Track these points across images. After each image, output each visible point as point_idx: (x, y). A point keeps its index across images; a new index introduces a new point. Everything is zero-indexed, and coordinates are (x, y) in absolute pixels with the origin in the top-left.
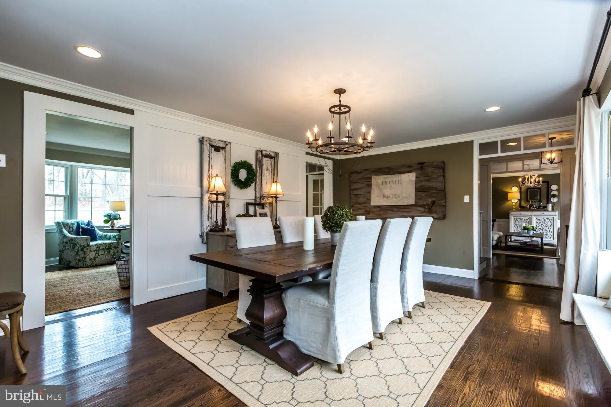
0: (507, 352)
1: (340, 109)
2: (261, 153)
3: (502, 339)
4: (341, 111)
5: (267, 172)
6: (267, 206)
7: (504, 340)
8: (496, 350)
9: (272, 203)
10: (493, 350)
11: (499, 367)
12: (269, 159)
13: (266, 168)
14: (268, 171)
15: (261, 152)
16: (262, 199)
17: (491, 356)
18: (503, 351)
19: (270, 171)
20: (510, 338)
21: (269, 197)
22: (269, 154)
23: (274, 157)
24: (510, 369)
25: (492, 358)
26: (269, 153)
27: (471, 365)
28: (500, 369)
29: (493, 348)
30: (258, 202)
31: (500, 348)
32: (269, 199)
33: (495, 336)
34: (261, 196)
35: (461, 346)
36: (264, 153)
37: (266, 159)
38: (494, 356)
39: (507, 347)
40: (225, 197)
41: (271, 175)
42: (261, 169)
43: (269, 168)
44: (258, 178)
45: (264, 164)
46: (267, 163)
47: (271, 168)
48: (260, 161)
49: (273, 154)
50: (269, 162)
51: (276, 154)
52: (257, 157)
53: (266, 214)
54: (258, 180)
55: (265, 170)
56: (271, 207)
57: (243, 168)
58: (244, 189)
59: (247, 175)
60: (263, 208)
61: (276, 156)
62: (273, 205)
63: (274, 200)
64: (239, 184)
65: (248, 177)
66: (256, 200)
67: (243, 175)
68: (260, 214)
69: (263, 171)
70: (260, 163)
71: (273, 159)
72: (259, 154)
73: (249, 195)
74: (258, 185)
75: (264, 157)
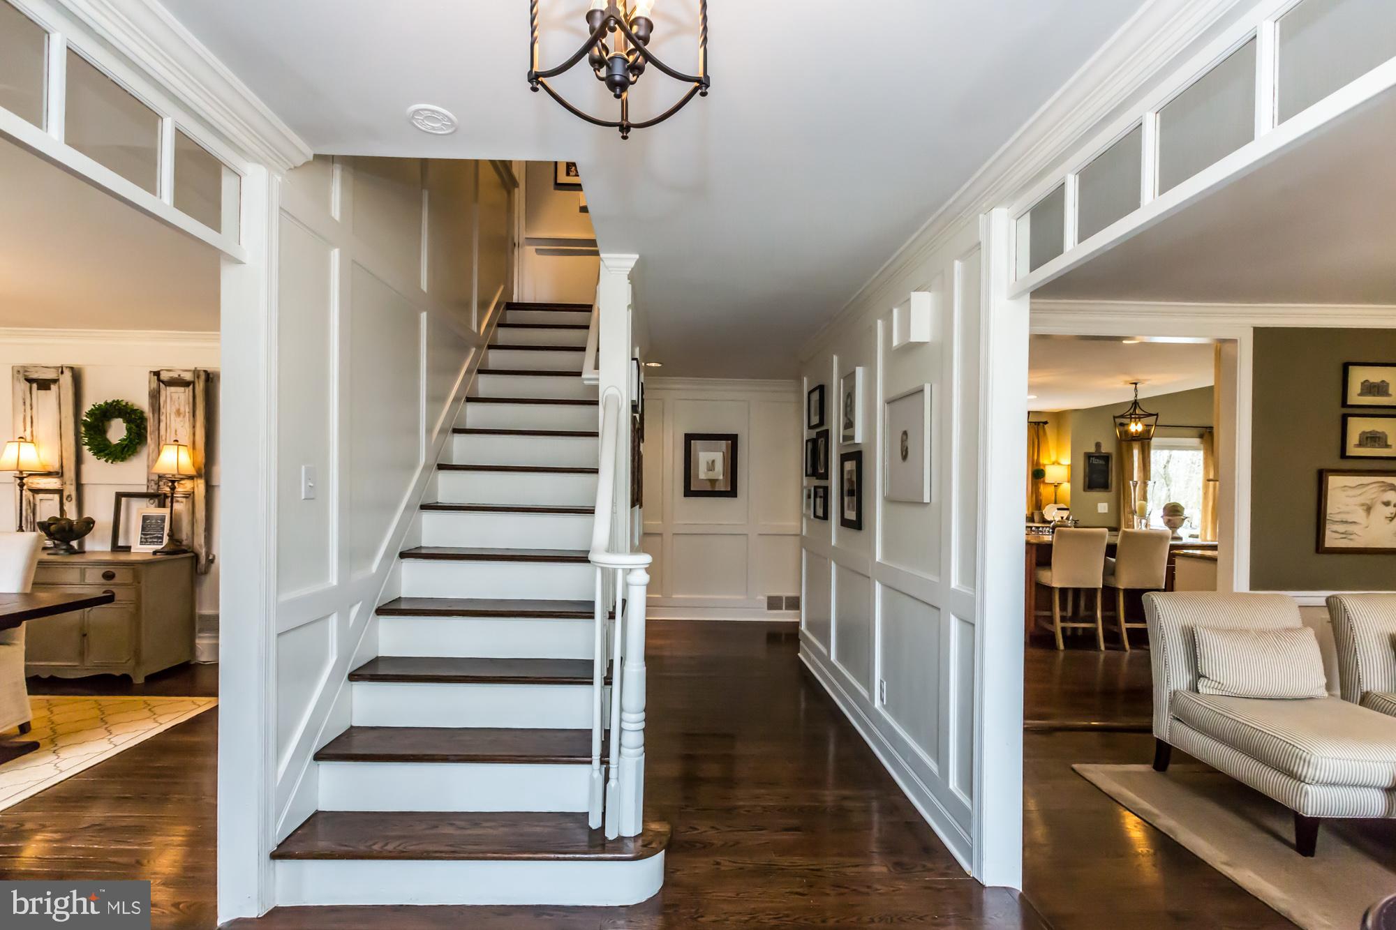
2: (156, 377)
5: (179, 419)
6: (178, 499)
9: (193, 492)
12: (182, 389)
13: (174, 410)
14: (182, 416)
15: (157, 374)
16: (161, 483)
19: (184, 417)
21: (182, 479)
22: (177, 376)
23: (193, 383)
26: (179, 375)
30: (152, 491)
32: (182, 484)
34: (158, 477)
36: (164, 376)
37: (173, 389)
40: (63, 480)
41: (188, 425)
42: (156, 416)
43: (182, 410)
44: (151, 434)
45: (165, 402)
46: (176, 398)
47: (187, 410)
48: (155, 396)
49: (188, 377)
50: (183, 397)
51: (196, 373)
52: (150, 387)
53: (163, 519)
54: (151, 439)
55: (173, 417)
56: (191, 501)
57: (117, 417)
58: (119, 463)
59: (129, 430)
60: (162, 505)
61: (198, 377)
62: (196, 498)
63: (200, 486)
64: (106, 452)
65: (131, 434)
66: (148, 486)
67: (117, 431)
68: (145, 518)
69: (163, 418)
70: (156, 403)
71: (191, 387)
72: (152, 380)
73: (133, 474)
74: (153, 452)
75: (166, 386)
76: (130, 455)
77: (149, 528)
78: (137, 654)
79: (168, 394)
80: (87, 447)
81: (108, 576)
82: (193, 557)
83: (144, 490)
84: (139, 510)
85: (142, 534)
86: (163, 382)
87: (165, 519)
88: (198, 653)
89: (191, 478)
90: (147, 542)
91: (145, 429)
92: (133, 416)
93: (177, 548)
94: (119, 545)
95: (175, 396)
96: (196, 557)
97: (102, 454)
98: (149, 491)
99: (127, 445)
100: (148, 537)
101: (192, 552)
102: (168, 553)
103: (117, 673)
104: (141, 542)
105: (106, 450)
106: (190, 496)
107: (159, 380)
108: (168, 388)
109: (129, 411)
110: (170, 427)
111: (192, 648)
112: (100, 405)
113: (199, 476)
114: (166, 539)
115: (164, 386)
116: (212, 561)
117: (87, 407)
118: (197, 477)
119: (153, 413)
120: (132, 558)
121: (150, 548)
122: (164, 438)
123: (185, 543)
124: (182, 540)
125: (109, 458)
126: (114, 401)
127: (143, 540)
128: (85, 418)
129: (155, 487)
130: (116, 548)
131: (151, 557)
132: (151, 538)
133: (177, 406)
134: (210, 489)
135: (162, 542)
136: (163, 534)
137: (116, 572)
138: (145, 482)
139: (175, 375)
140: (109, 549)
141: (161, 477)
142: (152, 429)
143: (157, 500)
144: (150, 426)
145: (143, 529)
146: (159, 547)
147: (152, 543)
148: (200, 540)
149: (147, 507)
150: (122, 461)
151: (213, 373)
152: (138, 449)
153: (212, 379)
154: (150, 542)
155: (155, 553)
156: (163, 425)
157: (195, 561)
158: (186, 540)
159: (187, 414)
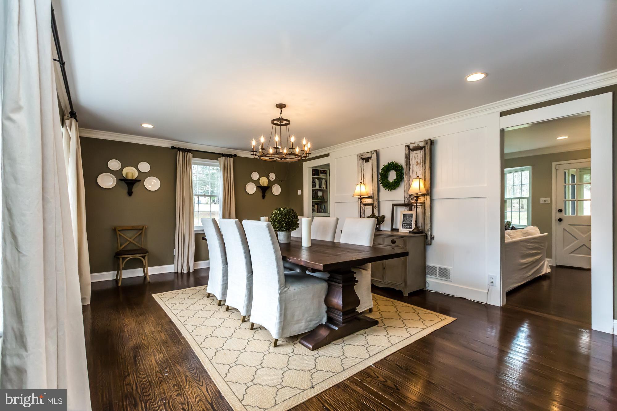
0: (147, 349)
1: (281, 122)
2: (408, 148)
3: (161, 360)
4: (282, 123)
5: (417, 167)
6: (419, 206)
7: (159, 360)
8: (157, 346)
9: (425, 203)
10: (159, 345)
11: (145, 336)
12: (419, 151)
13: (416, 163)
14: (419, 165)
15: (408, 146)
16: (410, 199)
17: (156, 340)
18: (151, 349)
19: (420, 165)
20: (156, 367)
21: (420, 196)
23: (425, 147)
24: (137, 339)
25: (154, 338)
26: (418, 145)
27: (162, 327)
28: (143, 335)
29: (161, 345)
30: (406, 203)
31: (156, 350)
32: (420, 199)
33: (170, 359)
34: (409, 196)
35: (182, 333)
36: (412, 146)
37: (415, 152)
38: (154, 341)
39: (151, 354)
40: (373, 200)
41: (422, 169)
42: (408, 166)
43: (419, 162)
44: (406, 176)
45: (412, 159)
46: (417, 156)
47: (422, 161)
48: (407, 157)
49: (422, 144)
50: (419, 155)
51: (426, 142)
52: (405, 153)
53: (411, 216)
54: (406, 178)
55: (415, 165)
56: (423, 208)
57: (392, 170)
58: (393, 190)
59: (397, 175)
60: (411, 209)
61: (427, 144)
62: (426, 205)
63: (427, 199)
64: (388, 186)
65: (398, 177)
66: (405, 201)
67: (392, 176)
68: (404, 216)
69: (411, 167)
70: (408, 159)
71: (424, 149)
72: (406, 149)
73: (399, 195)
74: (406, 184)
75: (412, 151)
76: (397, 187)
77: (406, 220)
78: (405, 281)
79: (413, 154)
80: (382, 184)
81: (393, 242)
82: (425, 235)
83: (403, 202)
84: (401, 212)
85: (403, 223)
86: (411, 150)
87: (412, 216)
88: (427, 286)
89: (423, 195)
90: (405, 227)
91: (403, 174)
92: (399, 168)
93: (418, 231)
94: (394, 228)
95: (416, 155)
96: (426, 236)
97: (387, 187)
98: (405, 203)
99: (396, 182)
100: (405, 224)
101: (424, 233)
102: (415, 233)
103: (397, 289)
104: (403, 227)
105: (388, 185)
106: (423, 204)
107: (409, 149)
108: (413, 152)
109: (397, 166)
110: (414, 171)
111: (425, 282)
112: (386, 165)
113: (427, 194)
114: (413, 226)
115: (411, 151)
116: (433, 238)
117: (382, 167)
118: (426, 195)
119: (407, 166)
120: (399, 234)
121: (407, 230)
122: (411, 177)
123: (420, 228)
124: (420, 227)
125: (389, 189)
126: (391, 163)
127: (403, 226)
128: (381, 172)
129: (407, 201)
130: (393, 230)
131: (408, 234)
132: (407, 225)
133: (417, 160)
134: (431, 200)
135: (411, 227)
136: (412, 224)
137: (396, 240)
138: (403, 199)
139: (416, 145)
140: (390, 230)
141: (410, 196)
142: (406, 173)
143: (408, 207)
144: (405, 172)
145: (403, 221)
146: (411, 230)
147: (407, 228)
148: (428, 227)
149: (404, 210)
150: (394, 190)
151: (433, 140)
152: (400, 184)
153: (433, 143)
154: (407, 227)
155: (410, 232)
156: (411, 170)
157: (426, 237)
158: (421, 227)
159: (422, 163)
